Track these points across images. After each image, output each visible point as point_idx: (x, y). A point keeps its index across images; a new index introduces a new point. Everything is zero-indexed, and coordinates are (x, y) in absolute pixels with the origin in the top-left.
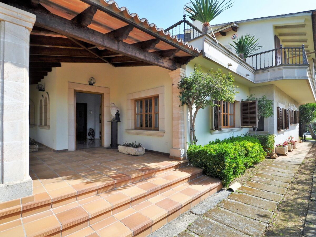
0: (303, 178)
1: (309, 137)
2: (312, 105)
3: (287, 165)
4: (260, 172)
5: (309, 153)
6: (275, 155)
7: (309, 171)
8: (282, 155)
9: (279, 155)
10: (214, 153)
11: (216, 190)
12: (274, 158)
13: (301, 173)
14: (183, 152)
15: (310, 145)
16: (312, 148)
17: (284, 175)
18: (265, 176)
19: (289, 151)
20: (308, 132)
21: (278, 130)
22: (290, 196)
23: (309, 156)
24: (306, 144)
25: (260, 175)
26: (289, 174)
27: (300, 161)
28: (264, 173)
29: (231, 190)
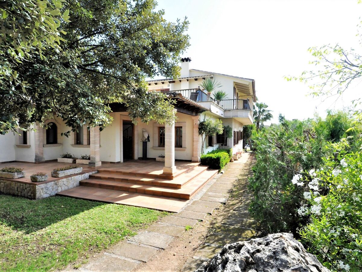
0: (246, 168)
1: (248, 149)
2: (251, 125)
3: (239, 164)
4: (229, 167)
5: (249, 159)
6: (233, 160)
7: (248, 166)
8: (236, 160)
9: (235, 160)
10: (215, 158)
11: (217, 173)
12: (233, 162)
13: (245, 167)
14: (199, 158)
15: (249, 154)
16: (250, 156)
17: (239, 167)
18: (231, 168)
19: (239, 158)
20: (248, 144)
21: (234, 145)
22: (243, 173)
23: (248, 160)
24: (247, 154)
25: (230, 168)
26: (241, 167)
27: (245, 163)
28: (231, 167)
29: (222, 173)
